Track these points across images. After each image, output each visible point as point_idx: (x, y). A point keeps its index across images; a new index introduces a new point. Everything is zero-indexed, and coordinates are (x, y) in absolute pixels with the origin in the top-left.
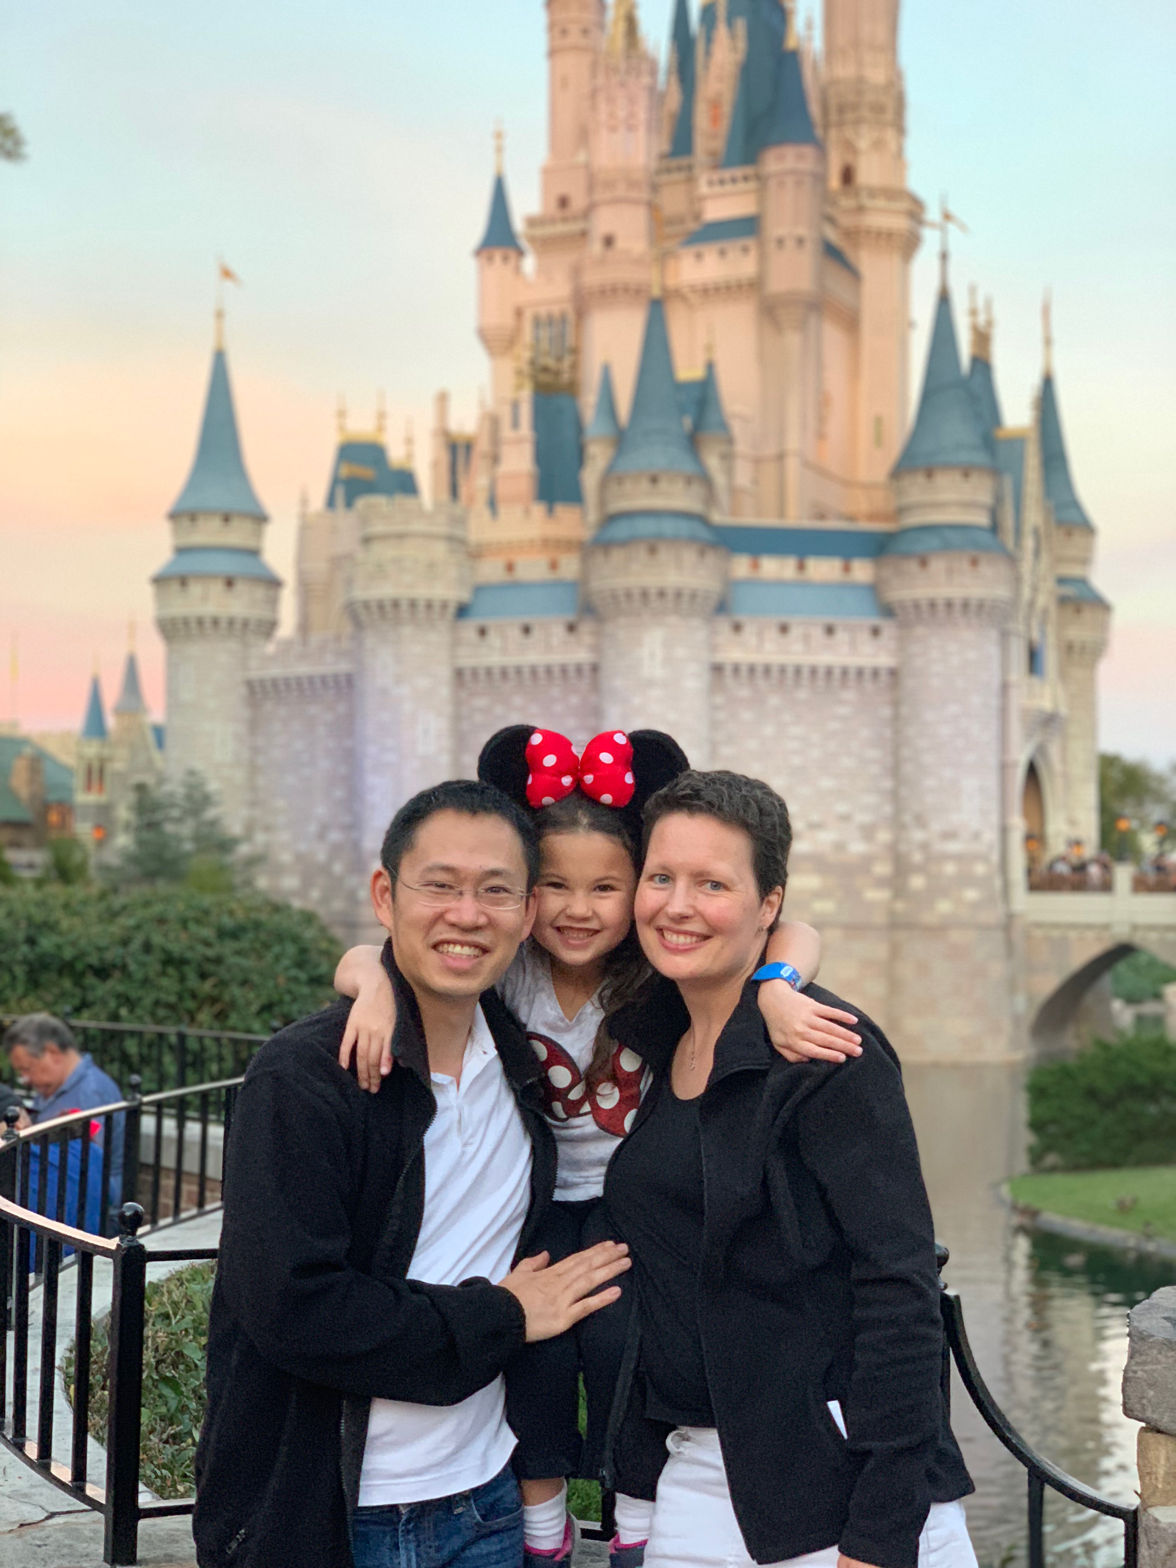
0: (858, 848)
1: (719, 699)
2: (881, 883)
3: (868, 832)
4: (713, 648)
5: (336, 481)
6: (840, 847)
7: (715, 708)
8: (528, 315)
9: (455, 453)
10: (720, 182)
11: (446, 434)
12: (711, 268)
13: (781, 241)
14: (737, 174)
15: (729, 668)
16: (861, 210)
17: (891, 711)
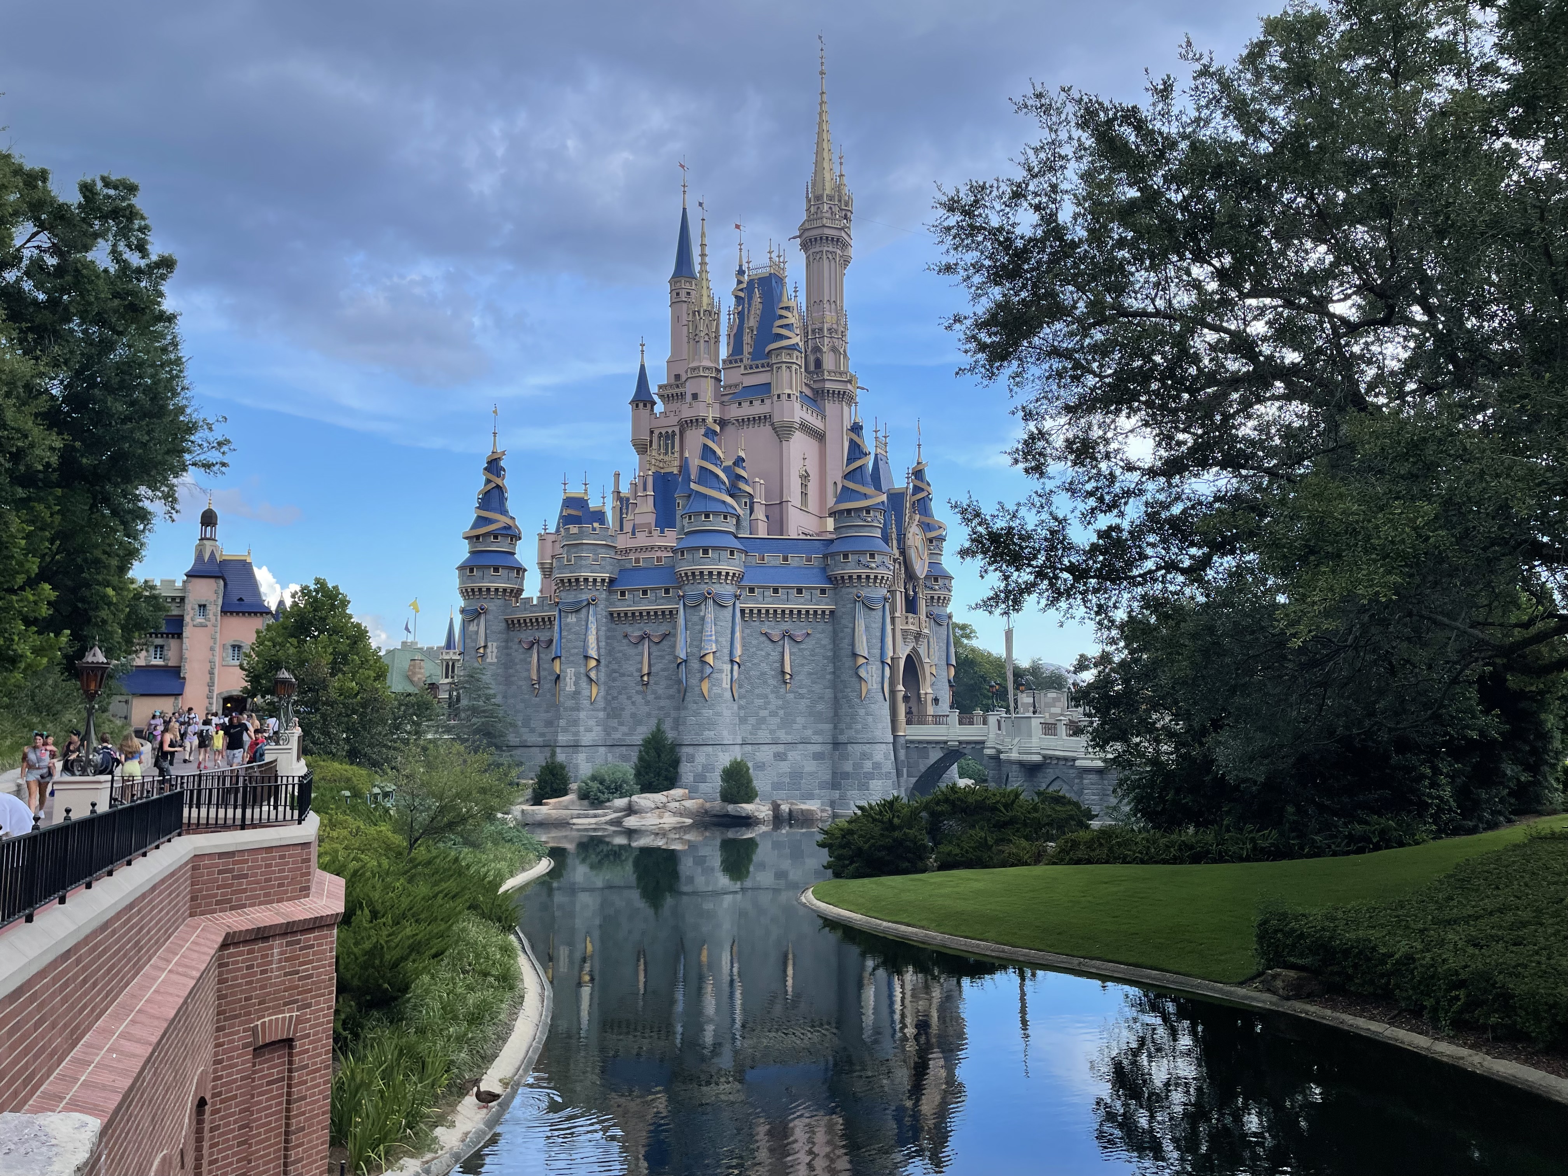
5: (561, 517)
8: (657, 432)
9: (624, 504)
10: (751, 368)
11: (619, 492)
12: (746, 410)
13: (779, 396)
14: (759, 362)
15: (747, 611)
16: (824, 380)
17: (832, 632)
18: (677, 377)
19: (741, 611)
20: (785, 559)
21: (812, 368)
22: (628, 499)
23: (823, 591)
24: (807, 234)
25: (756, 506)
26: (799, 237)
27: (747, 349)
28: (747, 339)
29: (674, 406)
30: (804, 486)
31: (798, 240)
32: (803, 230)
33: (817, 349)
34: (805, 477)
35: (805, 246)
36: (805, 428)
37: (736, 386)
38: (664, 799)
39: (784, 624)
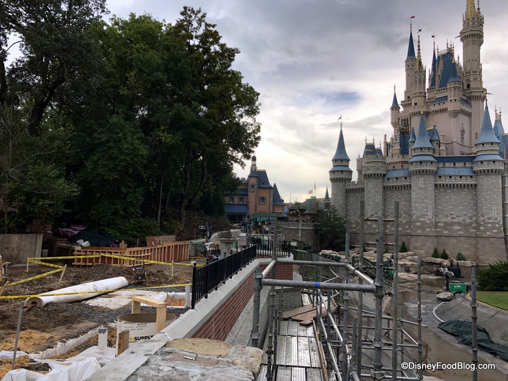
0: (468, 221)
1: (437, 191)
2: (474, 228)
3: (471, 218)
4: (435, 181)
5: (365, 152)
6: (464, 220)
7: (435, 193)
8: (401, 119)
9: (388, 146)
10: (439, 91)
11: (386, 142)
12: (437, 107)
13: (451, 101)
14: (442, 88)
15: (438, 185)
16: (471, 92)
17: (475, 193)
18: (409, 97)
19: (436, 185)
20: (454, 164)
21: (465, 87)
22: (390, 144)
23: (471, 177)
24: (463, 35)
25: (441, 144)
26: (460, 36)
27: (437, 84)
28: (437, 79)
29: (407, 108)
30: (462, 135)
31: (459, 38)
32: (461, 33)
33: (468, 80)
34: (463, 131)
35: (462, 40)
36: (463, 112)
37: (433, 98)
38: (406, 255)
39: (454, 190)
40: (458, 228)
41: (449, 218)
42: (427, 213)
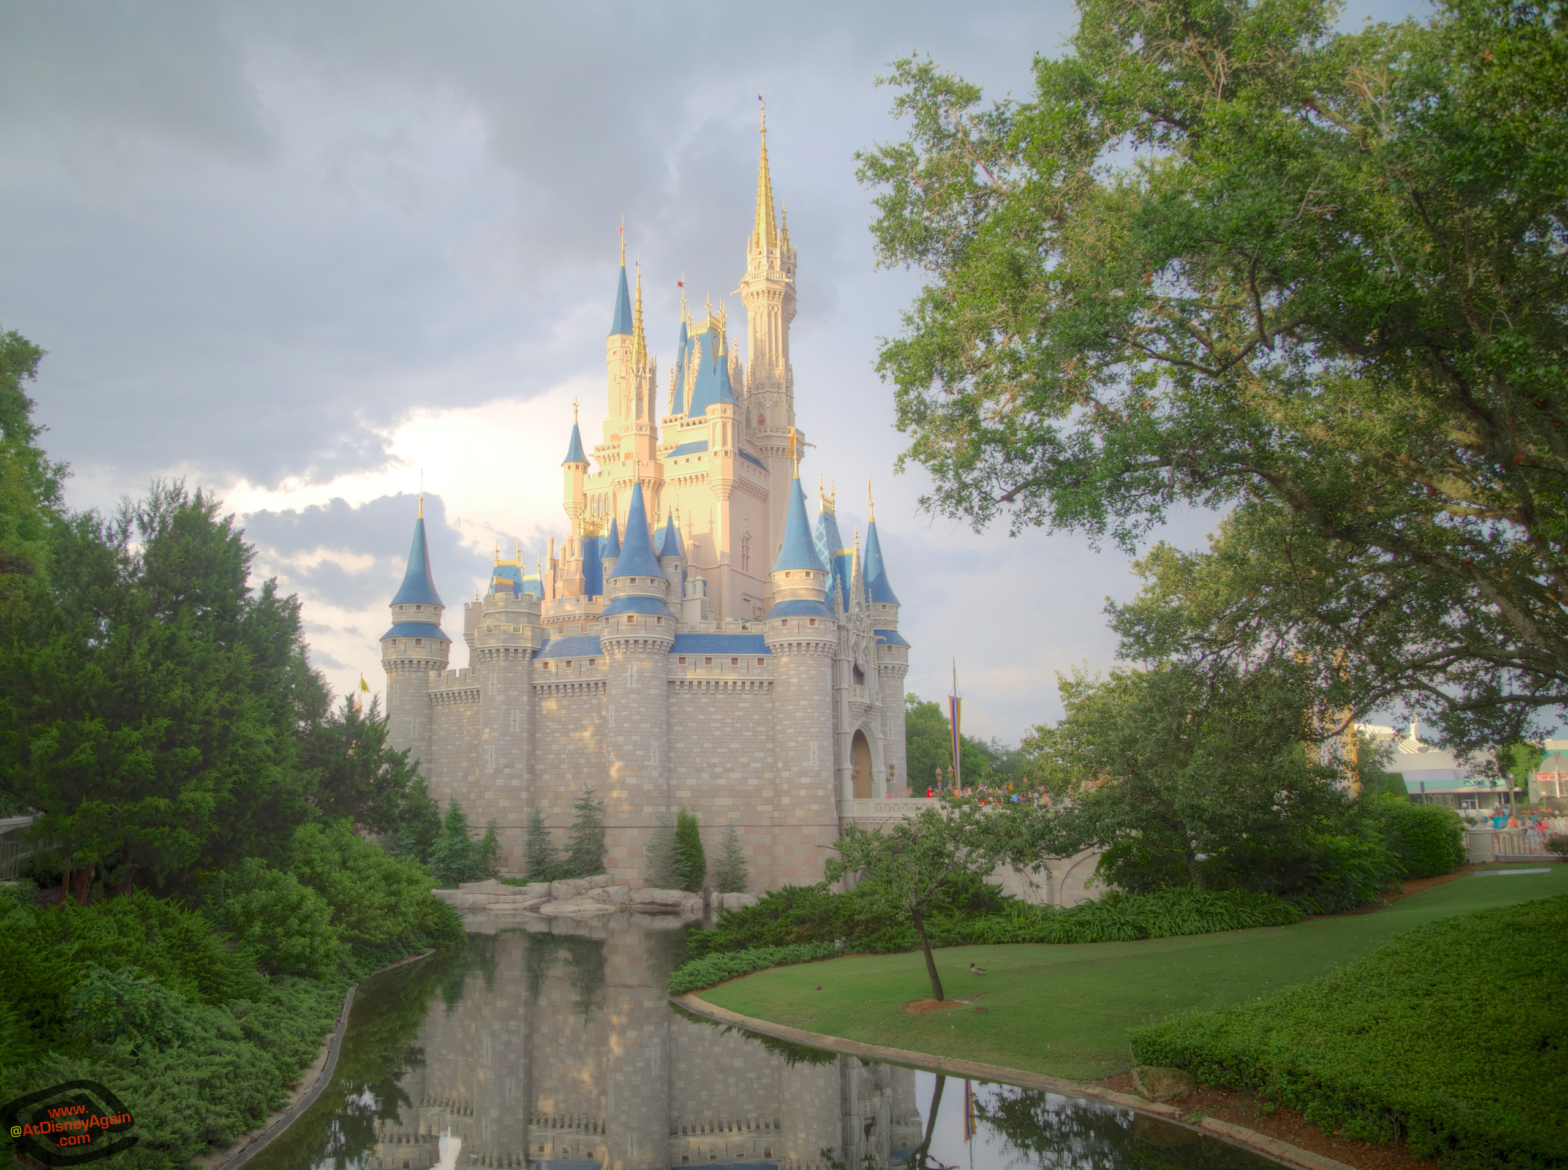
0: (753, 782)
1: (672, 700)
2: (767, 801)
3: (759, 773)
4: (669, 671)
5: (492, 586)
6: (743, 781)
7: (668, 704)
8: (589, 496)
11: (553, 559)
12: (683, 469)
13: (716, 453)
15: (678, 683)
16: (768, 437)
17: (770, 705)
18: (613, 437)
19: (671, 683)
21: (754, 423)
23: (761, 661)
24: (747, 289)
27: (686, 406)
28: (686, 394)
29: (609, 466)
30: (746, 548)
33: (760, 405)
34: (747, 539)
36: (746, 487)
38: (587, 885)
39: (719, 696)
40: (728, 801)
41: (706, 775)
42: (646, 763)
